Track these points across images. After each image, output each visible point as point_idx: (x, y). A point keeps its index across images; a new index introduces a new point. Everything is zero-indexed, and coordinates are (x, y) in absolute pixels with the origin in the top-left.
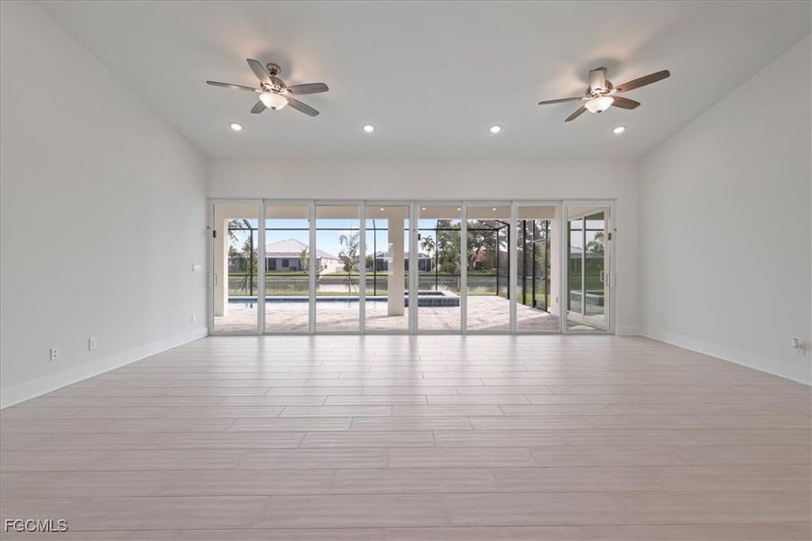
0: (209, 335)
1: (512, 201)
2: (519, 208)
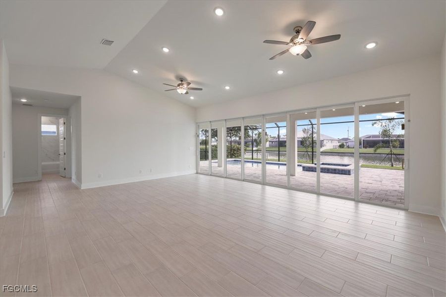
0: (197, 173)
1: (316, 108)
2: (322, 111)
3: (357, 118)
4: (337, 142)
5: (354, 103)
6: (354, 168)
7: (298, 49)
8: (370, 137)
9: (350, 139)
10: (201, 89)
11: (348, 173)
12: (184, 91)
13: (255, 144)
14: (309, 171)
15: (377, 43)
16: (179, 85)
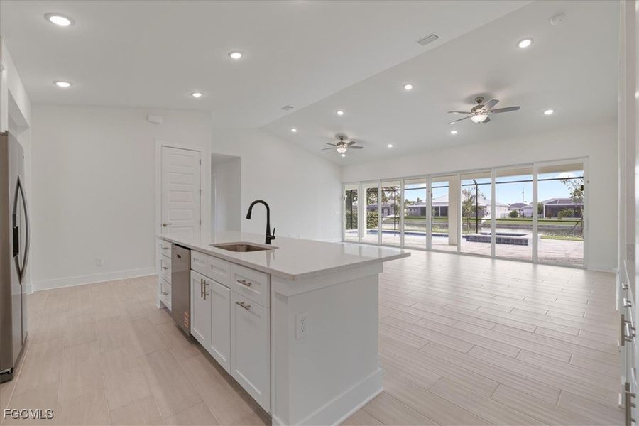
0: (343, 241)
1: (491, 169)
3: (535, 177)
4: (507, 209)
5: (532, 164)
6: (531, 237)
7: (479, 118)
8: (555, 202)
9: (525, 205)
10: (361, 148)
11: (524, 242)
12: (345, 150)
13: (386, 211)
14: (475, 241)
15: (554, 110)
16: (339, 144)
